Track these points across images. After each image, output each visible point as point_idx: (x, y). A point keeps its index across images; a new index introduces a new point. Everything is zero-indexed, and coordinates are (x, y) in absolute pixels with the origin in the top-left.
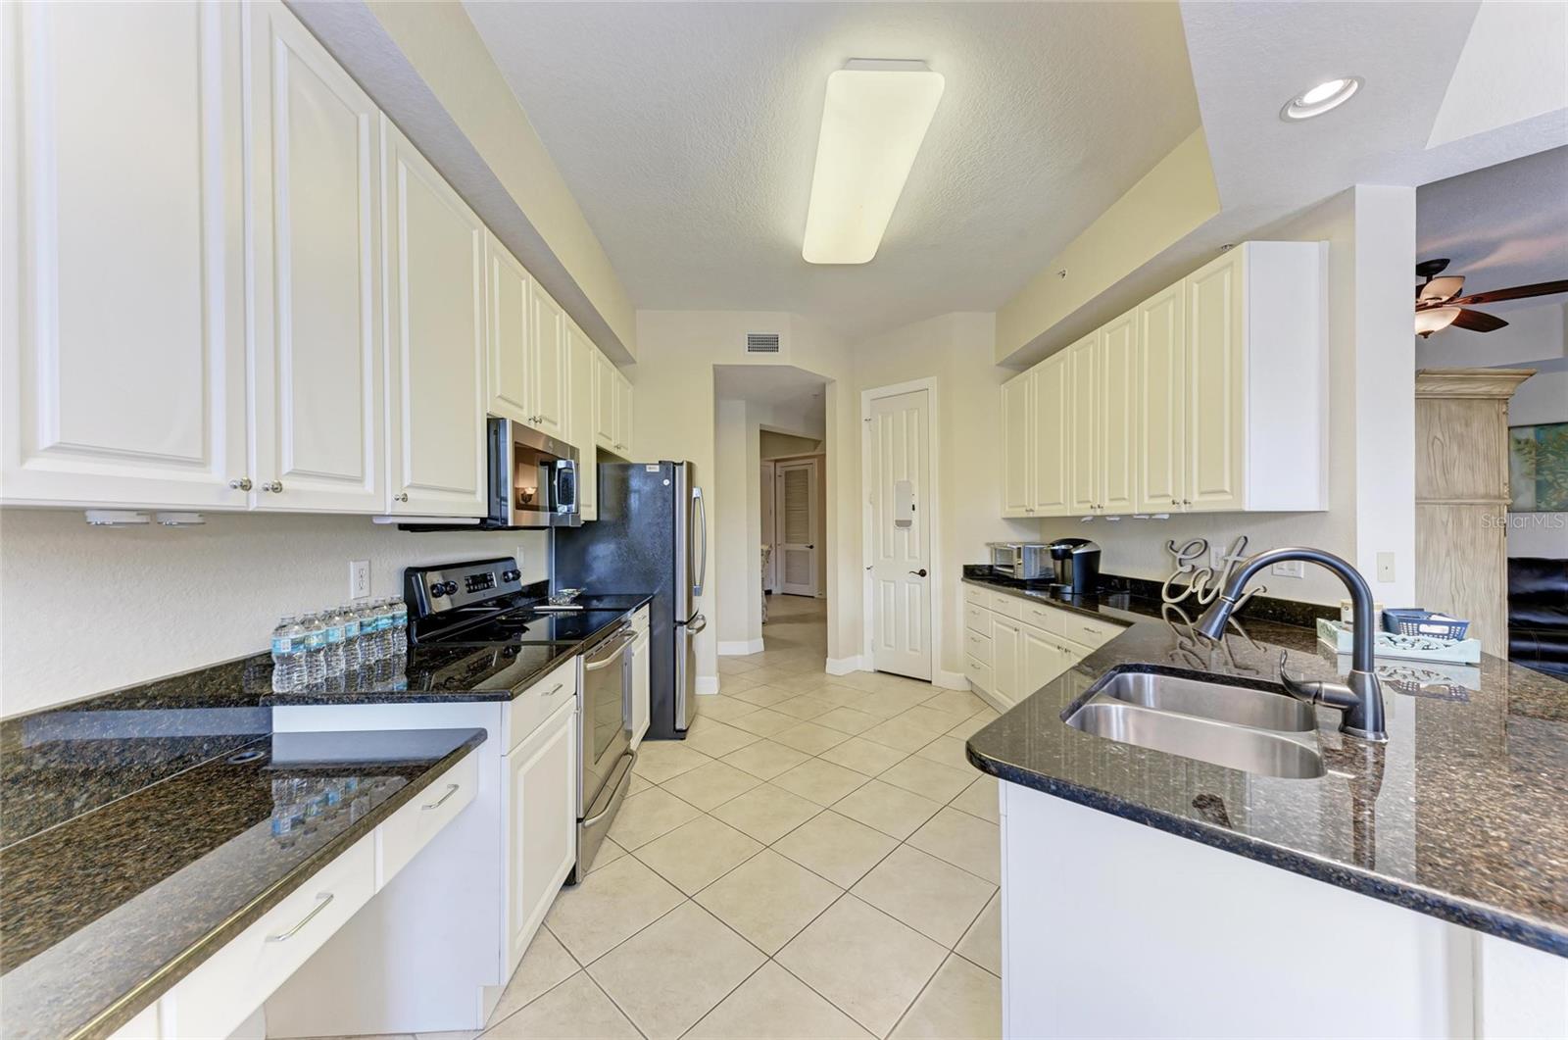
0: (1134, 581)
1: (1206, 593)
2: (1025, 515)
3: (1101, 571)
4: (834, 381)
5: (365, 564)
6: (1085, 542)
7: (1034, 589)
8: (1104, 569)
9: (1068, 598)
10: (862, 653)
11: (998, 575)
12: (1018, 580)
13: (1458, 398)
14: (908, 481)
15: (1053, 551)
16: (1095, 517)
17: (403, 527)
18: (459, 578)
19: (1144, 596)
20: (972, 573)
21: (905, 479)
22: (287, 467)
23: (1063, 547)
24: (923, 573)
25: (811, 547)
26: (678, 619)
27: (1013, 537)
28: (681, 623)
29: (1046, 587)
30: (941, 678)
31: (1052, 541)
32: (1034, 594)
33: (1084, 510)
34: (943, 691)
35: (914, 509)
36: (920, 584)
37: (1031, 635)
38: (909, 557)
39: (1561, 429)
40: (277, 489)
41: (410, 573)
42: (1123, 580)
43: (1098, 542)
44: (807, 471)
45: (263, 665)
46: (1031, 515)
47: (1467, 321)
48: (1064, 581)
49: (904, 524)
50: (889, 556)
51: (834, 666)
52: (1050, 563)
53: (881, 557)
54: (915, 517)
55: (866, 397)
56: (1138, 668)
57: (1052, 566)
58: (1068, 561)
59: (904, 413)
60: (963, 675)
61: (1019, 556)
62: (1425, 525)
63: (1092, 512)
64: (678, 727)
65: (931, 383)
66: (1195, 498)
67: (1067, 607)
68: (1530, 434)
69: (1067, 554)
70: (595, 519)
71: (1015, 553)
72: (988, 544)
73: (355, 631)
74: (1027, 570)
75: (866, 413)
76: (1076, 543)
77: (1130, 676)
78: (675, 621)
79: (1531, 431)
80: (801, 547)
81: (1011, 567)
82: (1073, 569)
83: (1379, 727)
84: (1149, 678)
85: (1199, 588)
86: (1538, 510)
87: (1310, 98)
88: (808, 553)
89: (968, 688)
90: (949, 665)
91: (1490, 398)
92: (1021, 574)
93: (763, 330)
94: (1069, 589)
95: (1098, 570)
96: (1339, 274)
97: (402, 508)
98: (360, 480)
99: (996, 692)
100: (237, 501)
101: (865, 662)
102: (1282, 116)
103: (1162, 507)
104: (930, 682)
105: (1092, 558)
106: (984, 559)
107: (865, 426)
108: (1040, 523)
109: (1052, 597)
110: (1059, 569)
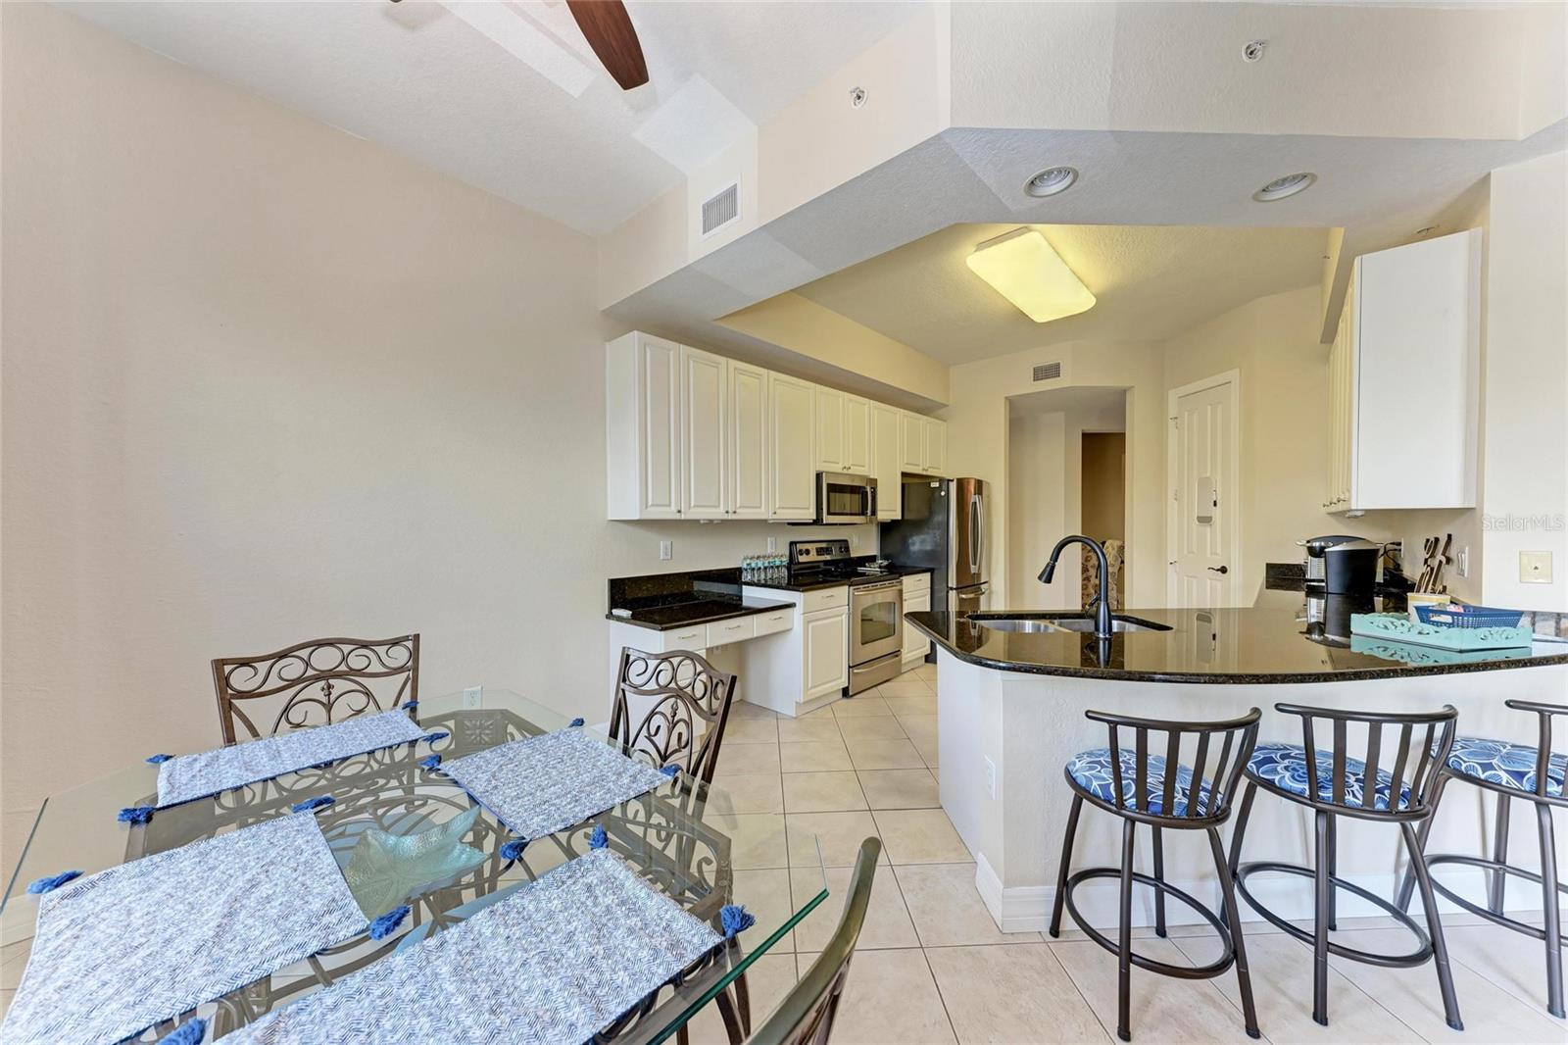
5: (774, 539)
17: (789, 524)
18: (812, 547)
22: (738, 505)
24: (1223, 570)
26: (950, 585)
28: (952, 589)
35: (1215, 504)
38: (1212, 554)
40: (735, 512)
41: (792, 543)
45: (739, 570)
49: (1205, 520)
50: (1193, 552)
53: (1186, 552)
54: (1217, 514)
55: (1173, 395)
59: (1209, 407)
65: (1233, 375)
70: (900, 518)
73: (767, 565)
75: (1172, 411)
93: (1046, 359)
97: (775, 517)
98: (760, 507)
100: (726, 517)
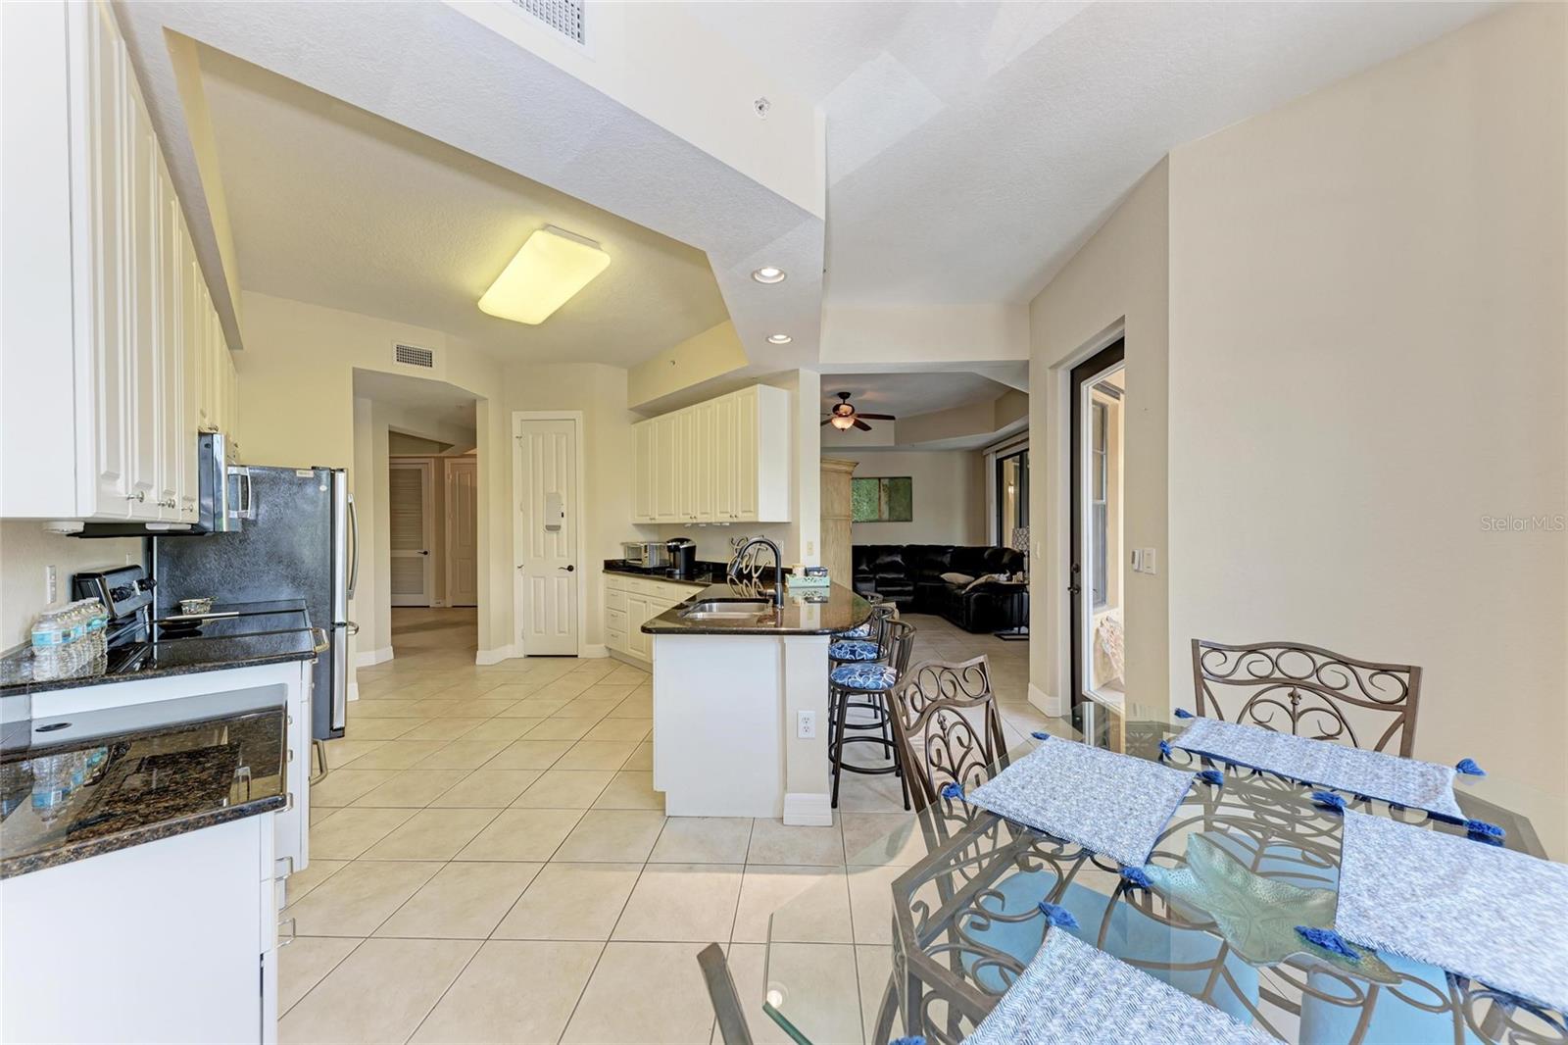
0: (714, 564)
1: (747, 567)
2: (649, 522)
3: (696, 560)
4: (486, 399)
6: (688, 540)
7: (655, 574)
8: (697, 558)
9: (678, 577)
10: (513, 642)
11: (629, 566)
12: (645, 569)
13: (836, 471)
14: (557, 493)
15: (669, 547)
16: (693, 524)
19: (718, 572)
20: (611, 566)
21: (554, 490)
23: (674, 544)
25: (426, 553)
27: (640, 538)
29: (662, 572)
30: (587, 651)
31: (667, 540)
32: (656, 576)
33: (685, 519)
34: (587, 660)
36: (568, 577)
37: (654, 604)
39: (896, 480)
42: (709, 564)
43: (696, 541)
44: (420, 470)
46: (653, 522)
47: (858, 424)
48: (675, 567)
51: (483, 657)
52: (667, 556)
56: (710, 601)
57: (667, 558)
58: (677, 553)
60: (603, 645)
61: (646, 551)
62: (824, 530)
63: (690, 521)
64: (336, 726)
66: (740, 514)
67: (677, 582)
68: (886, 482)
69: (677, 548)
71: (643, 549)
72: (623, 544)
74: (651, 561)
76: (682, 541)
77: (707, 605)
78: (333, 623)
79: (887, 480)
80: (414, 553)
81: (640, 560)
82: (681, 557)
83: (782, 603)
84: (715, 605)
85: (744, 565)
86: (889, 521)
87: (776, 337)
88: (422, 558)
89: (607, 655)
90: (592, 639)
91: (846, 472)
92: (647, 564)
94: (678, 571)
95: (694, 558)
96: (794, 405)
99: (630, 650)
101: (516, 650)
102: (767, 340)
103: (726, 519)
104: (576, 656)
105: (691, 551)
106: (619, 555)
107: (516, 442)
108: (658, 527)
109: (668, 577)
110: (672, 560)
